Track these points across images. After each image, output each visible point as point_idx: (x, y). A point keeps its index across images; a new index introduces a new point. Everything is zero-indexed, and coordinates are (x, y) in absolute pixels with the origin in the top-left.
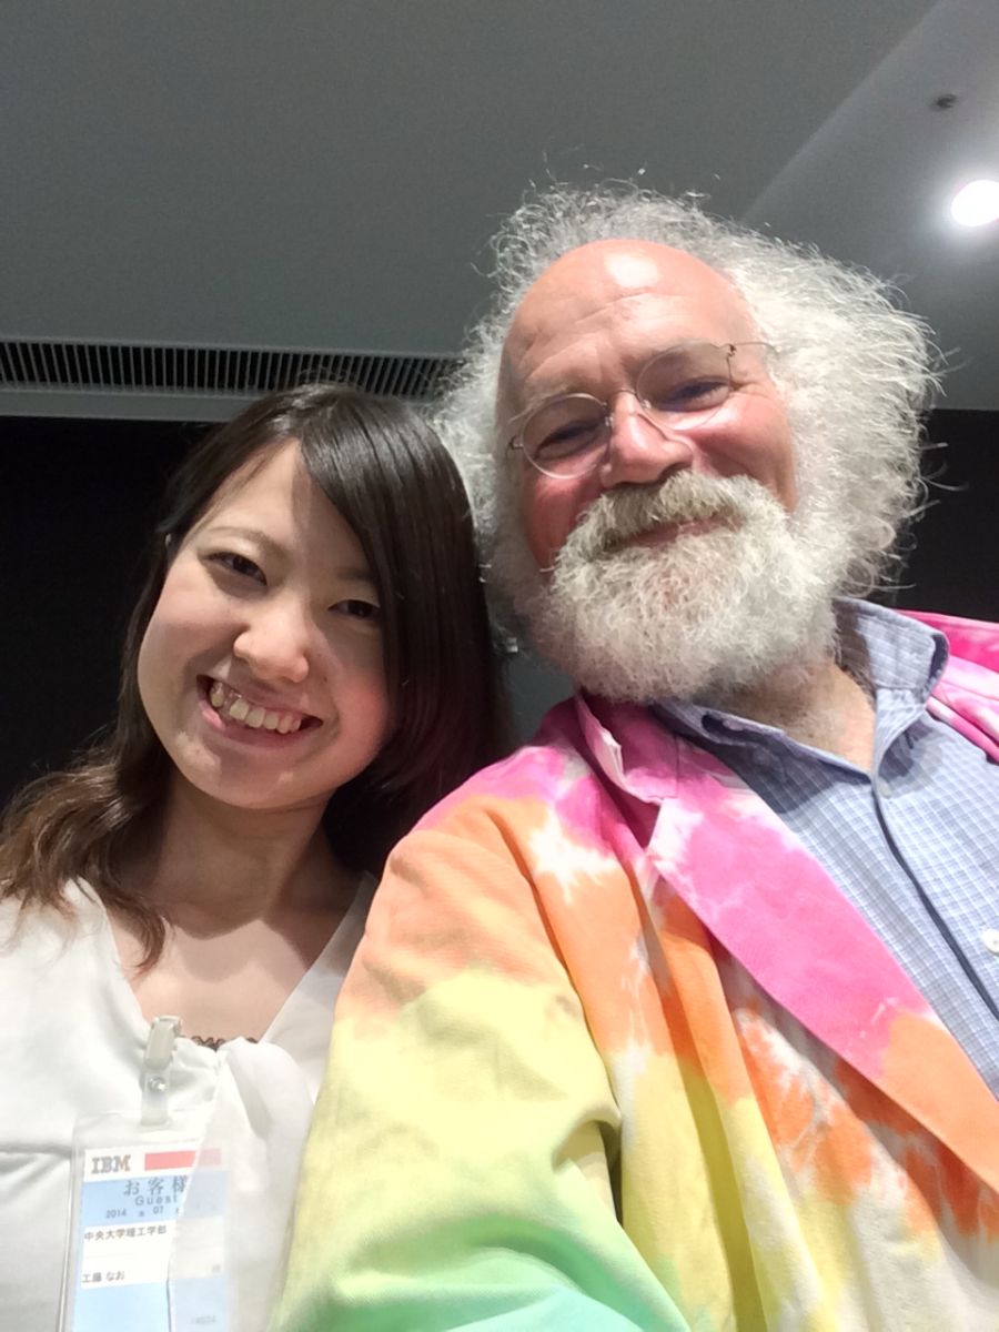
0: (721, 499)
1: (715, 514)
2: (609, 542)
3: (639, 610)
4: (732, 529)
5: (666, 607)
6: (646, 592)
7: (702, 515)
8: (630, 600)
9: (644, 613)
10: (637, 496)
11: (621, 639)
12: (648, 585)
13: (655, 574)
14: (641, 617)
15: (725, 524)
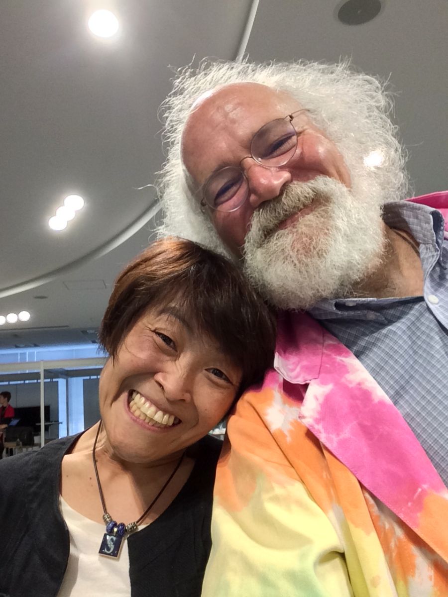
2: (266, 233)
3: (293, 261)
6: (293, 252)
10: (272, 206)
12: (293, 247)
13: (293, 242)
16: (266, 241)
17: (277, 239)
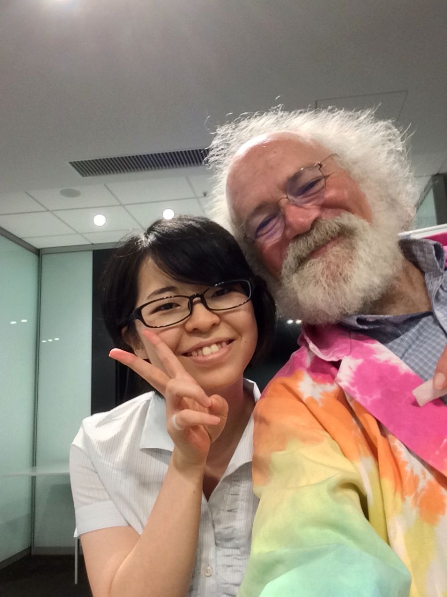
0: (339, 226)
1: (339, 233)
2: (300, 261)
3: (323, 285)
4: (349, 238)
5: (333, 280)
6: (323, 277)
7: (334, 236)
8: (318, 283)
9: (326, 286)
10: (305, 238)
11: (320, 299)
12: (323, 274)
13: (323, 269)
14: (324, 288)
15: (345, 236)
16: (300, 268)
17: (309, 267)
